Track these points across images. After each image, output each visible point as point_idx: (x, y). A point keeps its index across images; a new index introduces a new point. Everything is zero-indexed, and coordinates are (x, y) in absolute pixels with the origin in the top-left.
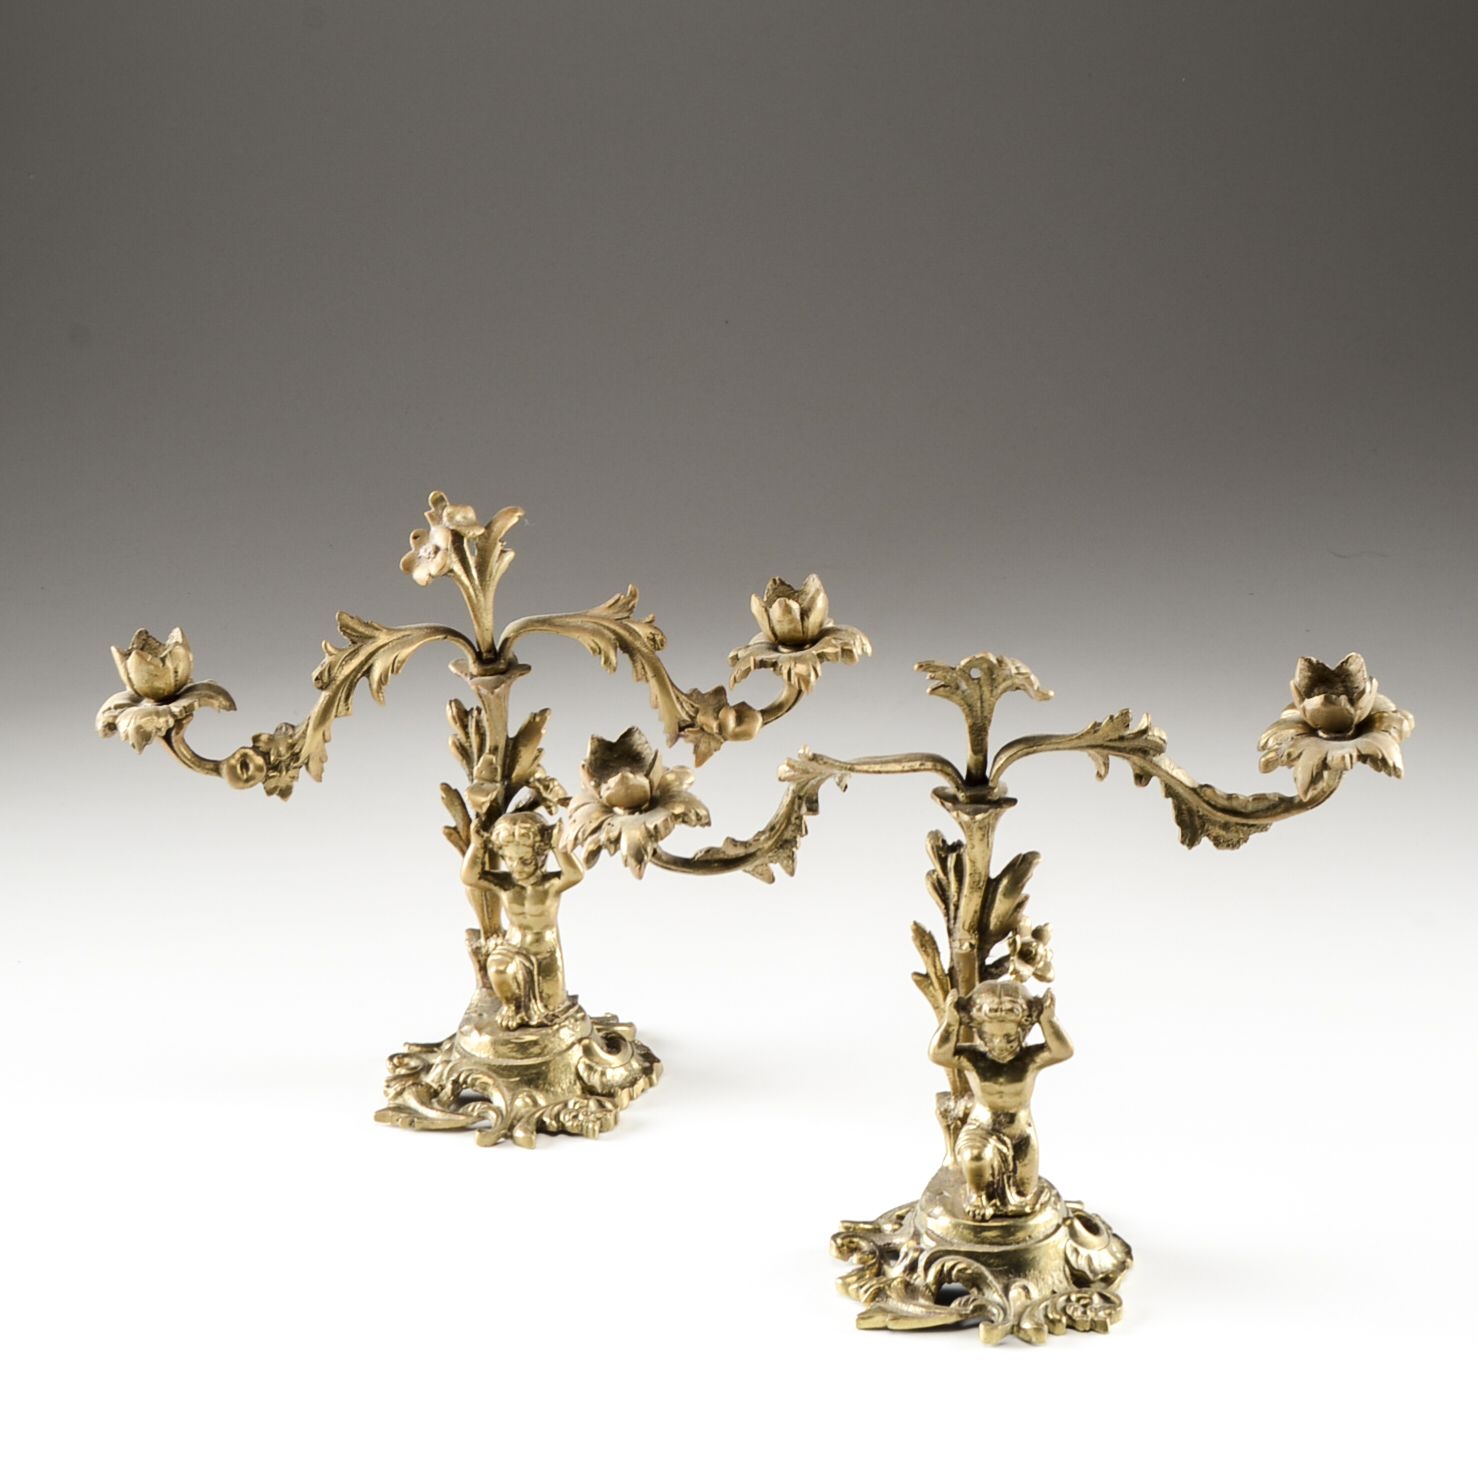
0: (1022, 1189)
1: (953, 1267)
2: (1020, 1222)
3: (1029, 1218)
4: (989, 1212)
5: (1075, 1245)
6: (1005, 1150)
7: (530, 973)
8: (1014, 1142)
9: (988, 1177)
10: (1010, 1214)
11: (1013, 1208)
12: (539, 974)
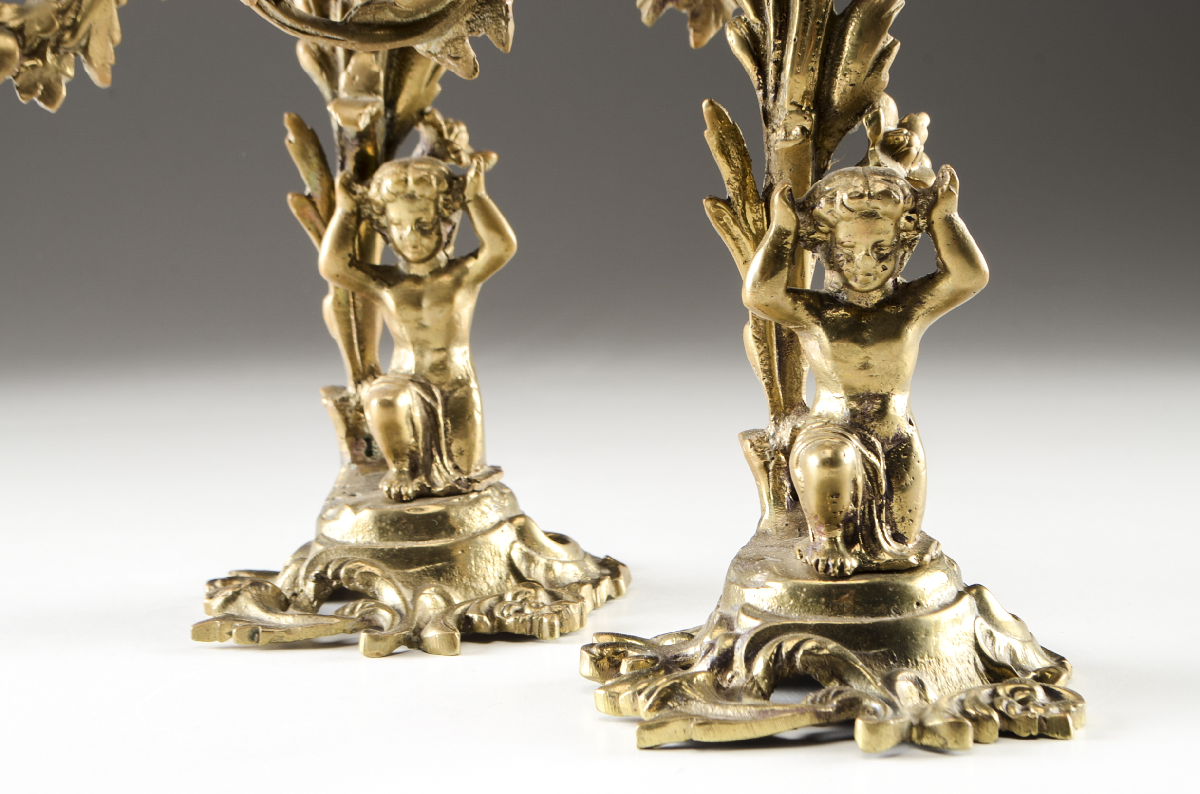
0: (900, 528)
1: (796, 648)
2: (900, 580)
3: (917, 574)
4: (852, 563)
5: (989, 627)
6: (873, 458)
7: (430, 412)
8: (887, 447)
9: (846, 504)
10: (883, 568)
11: (888, 557)
12: (445, 416)
